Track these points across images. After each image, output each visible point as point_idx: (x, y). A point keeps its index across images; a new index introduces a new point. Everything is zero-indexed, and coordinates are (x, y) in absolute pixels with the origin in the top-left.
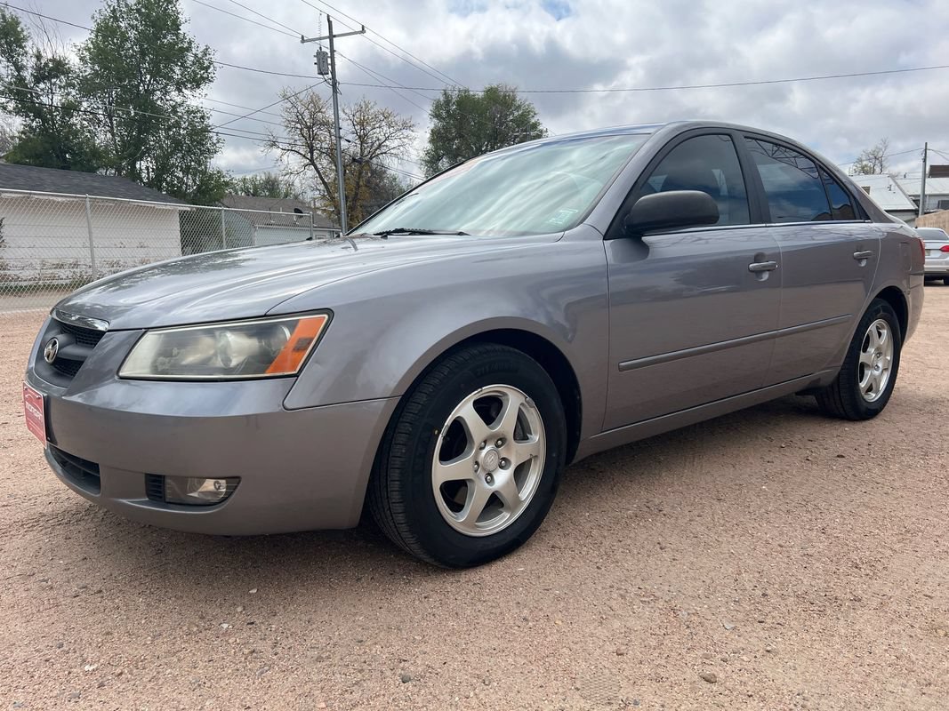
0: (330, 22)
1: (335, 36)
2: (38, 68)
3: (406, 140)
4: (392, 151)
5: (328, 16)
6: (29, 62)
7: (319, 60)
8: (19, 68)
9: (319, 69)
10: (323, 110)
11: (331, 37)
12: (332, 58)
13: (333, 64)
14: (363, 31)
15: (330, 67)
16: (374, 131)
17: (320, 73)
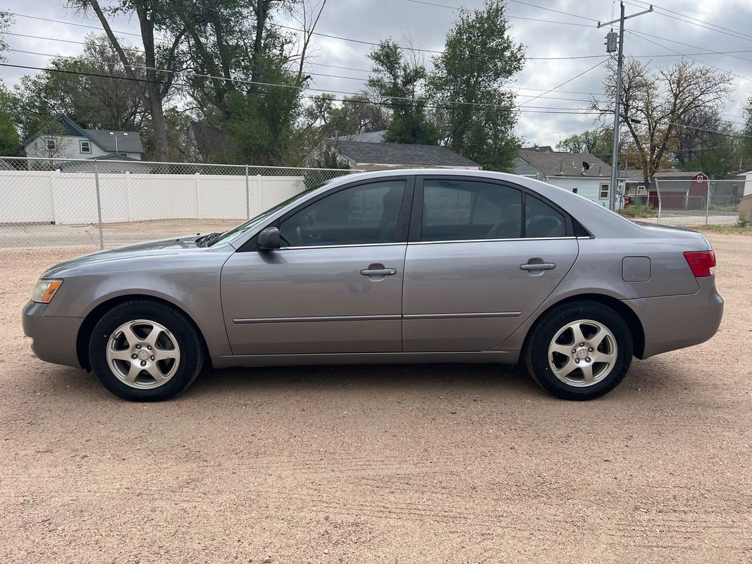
0: (622, 7)
1: (626, 18)
2: (406, 76)
3: (723, 93)
4: (707, 104)
5: (622, 2)
6: (401, 73)
7: (608, 41)
8: (396, 77)
9: (608, 48)
10: (642, 74)
11: (623, 18)
12: (621, 36)
13: (621, 43)
14: (651, 9)
15: (618, 45)
16: (690, 87)
17: (608, 51)
